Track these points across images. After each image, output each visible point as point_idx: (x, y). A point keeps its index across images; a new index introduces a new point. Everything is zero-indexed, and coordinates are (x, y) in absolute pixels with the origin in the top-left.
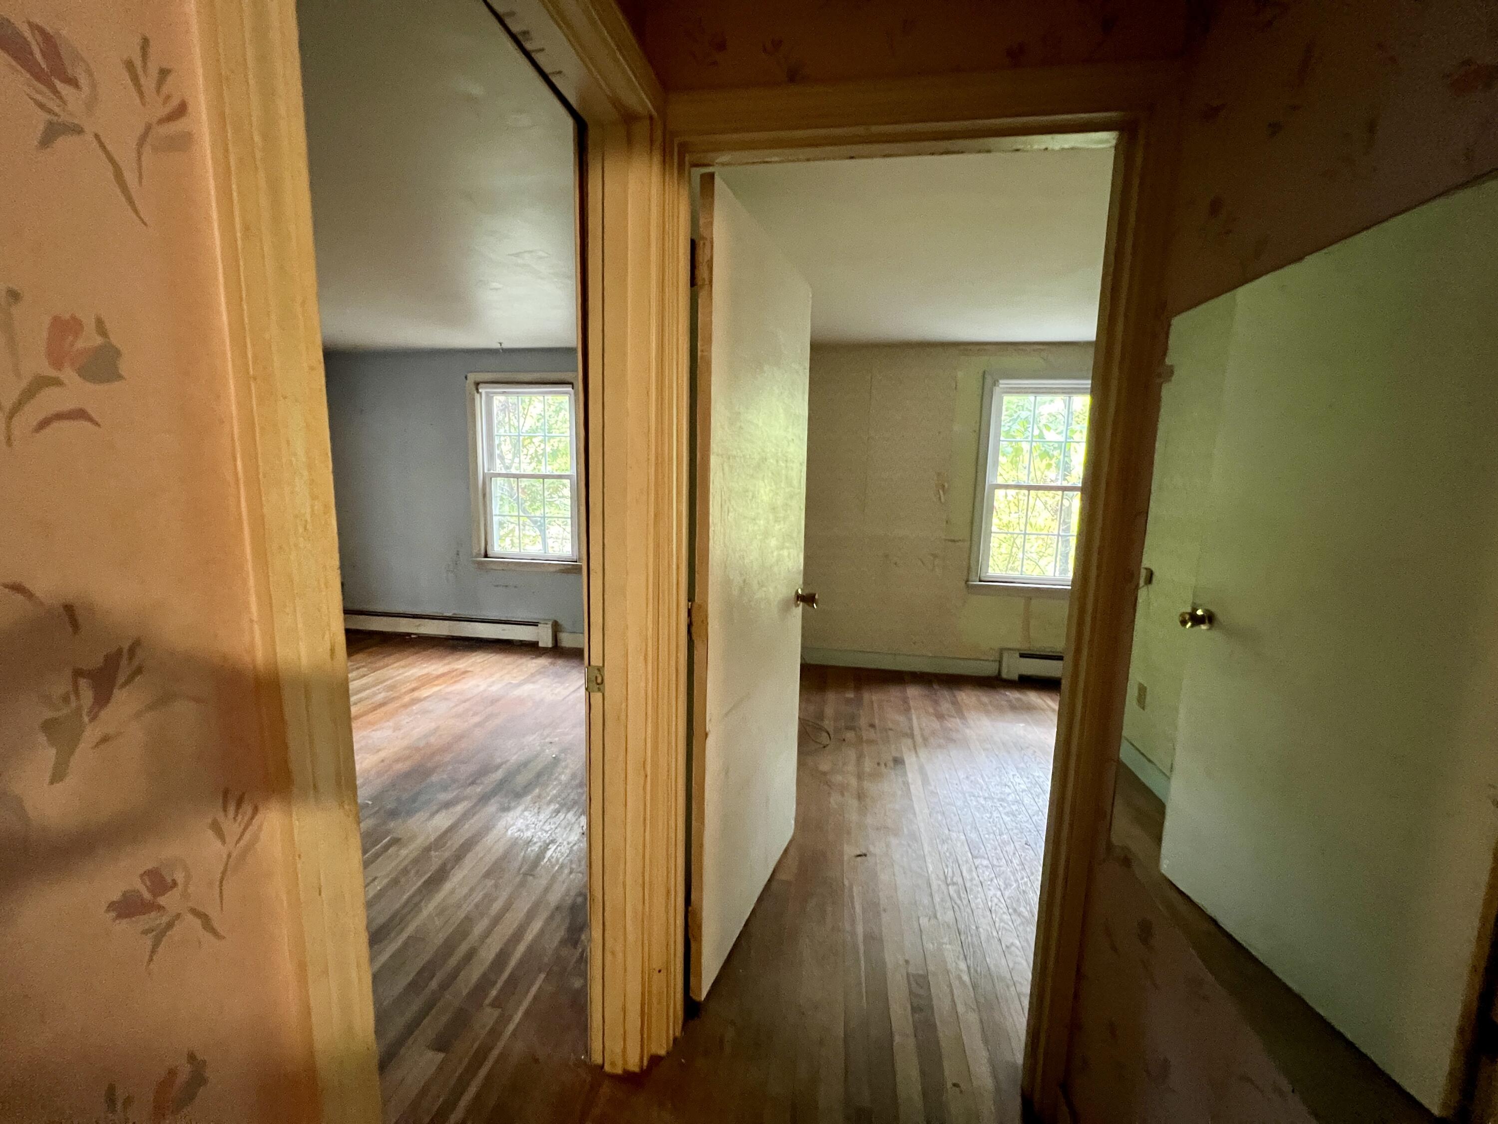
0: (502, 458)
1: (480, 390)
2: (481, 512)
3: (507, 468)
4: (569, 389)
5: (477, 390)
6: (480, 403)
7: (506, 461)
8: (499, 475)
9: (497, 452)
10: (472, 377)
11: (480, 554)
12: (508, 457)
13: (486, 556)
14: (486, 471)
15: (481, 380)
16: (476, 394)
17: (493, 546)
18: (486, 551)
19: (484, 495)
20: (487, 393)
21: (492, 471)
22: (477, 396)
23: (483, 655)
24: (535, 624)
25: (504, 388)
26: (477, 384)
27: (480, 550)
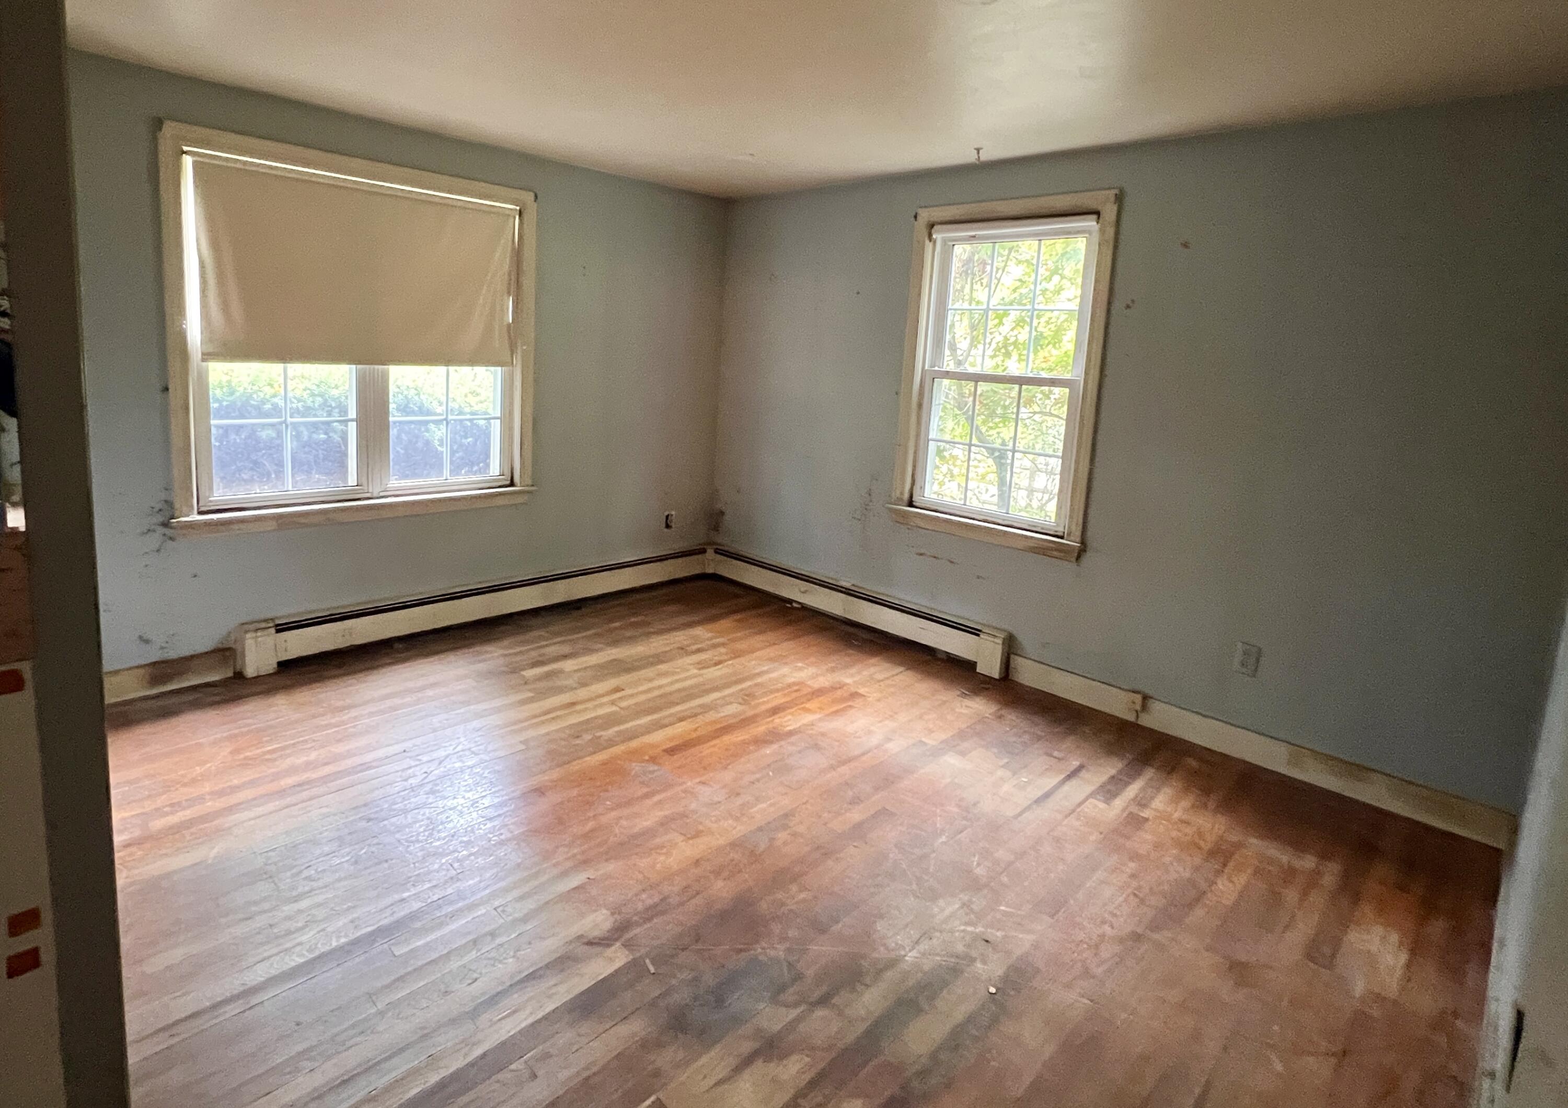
0: (953, 348)
1: (934, 236)
2: (913, 433)
3: (959, 363)
4: (1090, 223)
5: (930, 236)
6: (932, 256)
7: (959, 352)
8: (947, 375)
9: (948, 337)
10: (925, 215)
11: (902, 499)
12: (963, 345)
13: (911, 504)
14: (926, 368)
15: (939, 220)
16: (927, 241)
17: (922, 488)
18: (911, 496)
19: (920, 406)
20: (945, 241)
21: (936, 368)
22: (929, 246)
23: (887, 665)
24: (976, 632)
25: (972, 229)
26: (931, 226)
27: (902, 493)
